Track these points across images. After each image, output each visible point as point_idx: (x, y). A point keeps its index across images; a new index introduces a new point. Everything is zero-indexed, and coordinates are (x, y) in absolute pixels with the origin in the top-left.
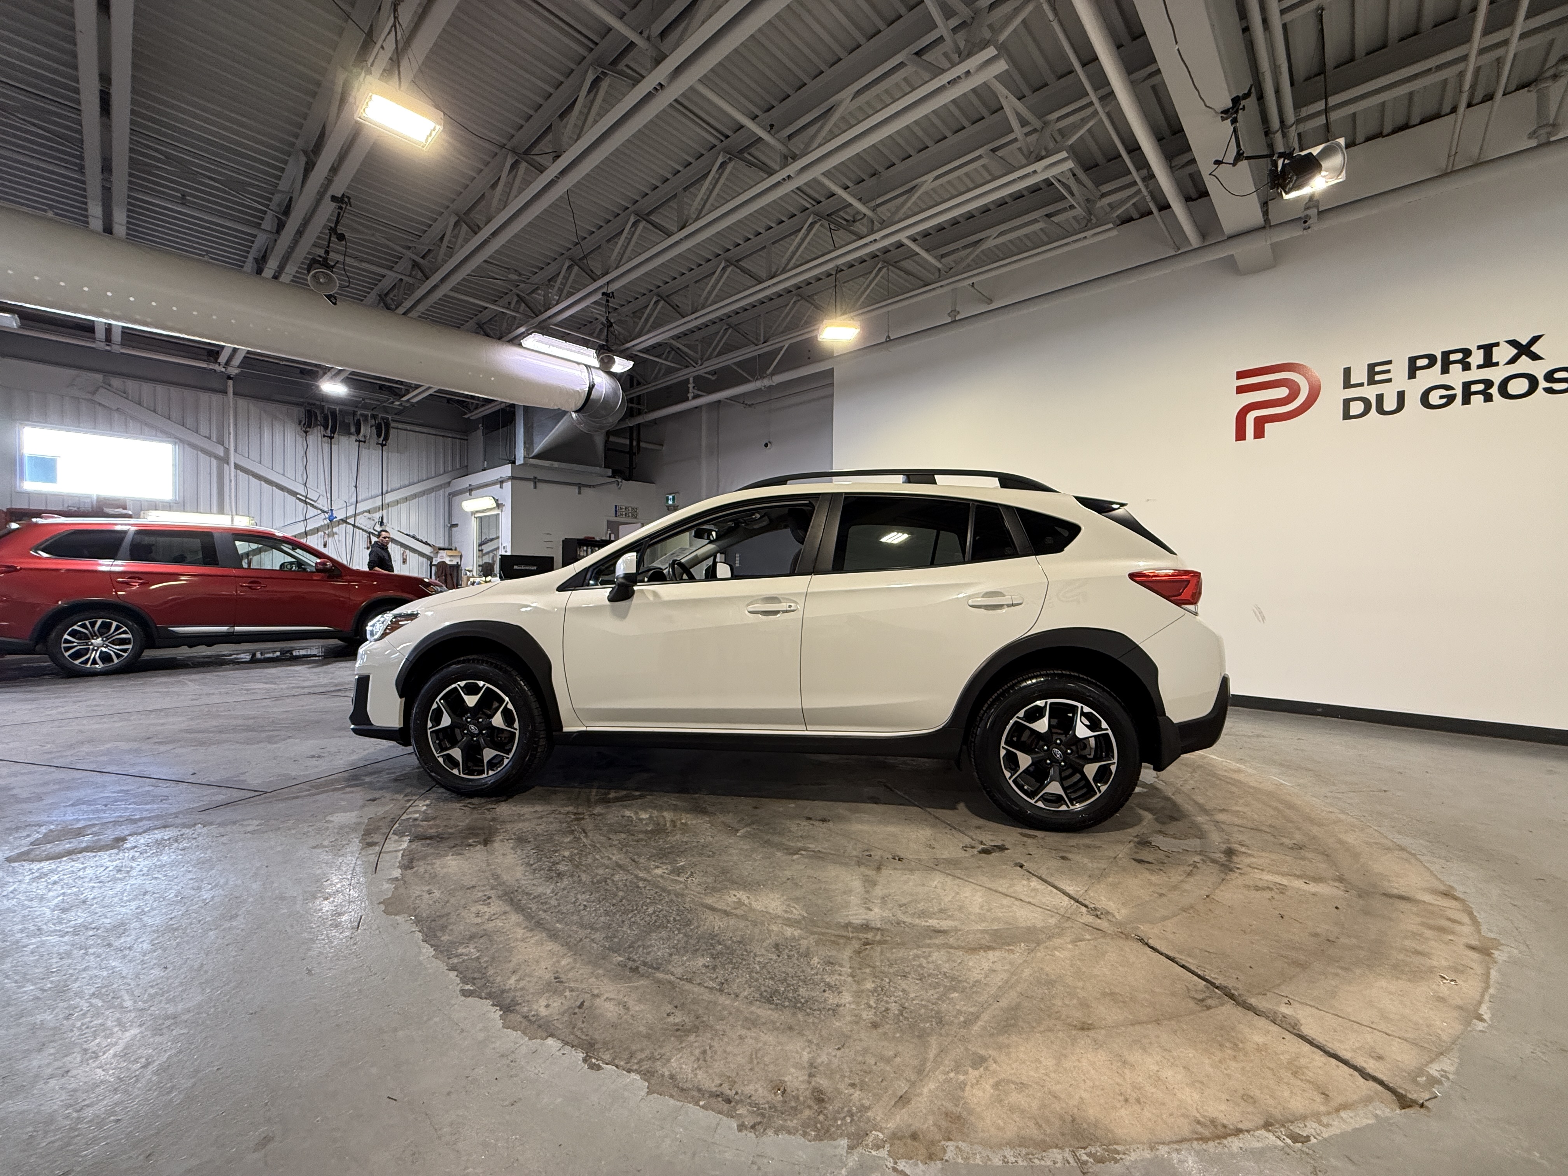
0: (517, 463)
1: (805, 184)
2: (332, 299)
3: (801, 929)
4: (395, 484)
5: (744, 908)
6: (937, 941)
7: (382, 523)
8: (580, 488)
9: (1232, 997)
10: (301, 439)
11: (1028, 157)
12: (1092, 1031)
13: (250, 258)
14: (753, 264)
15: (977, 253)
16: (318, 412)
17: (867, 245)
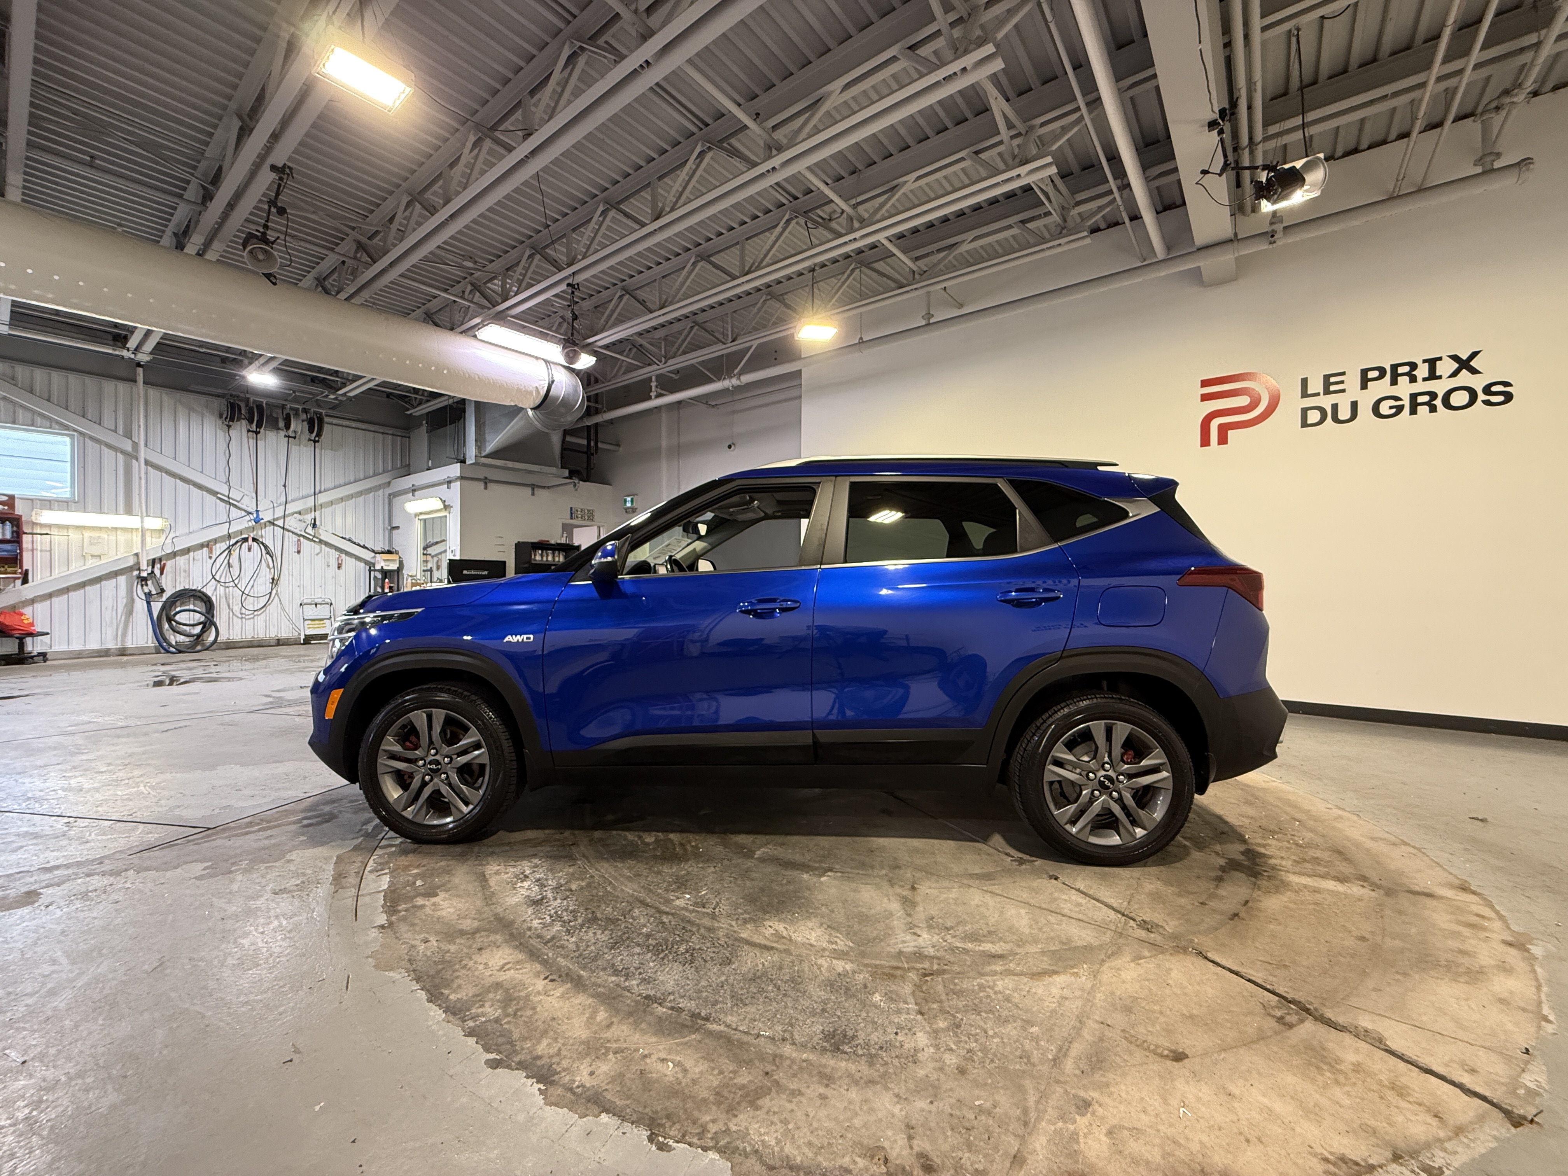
0: (468, 462)
1: (785, 180)
2: (272, 279)
3: (852, 962)
4: (328, 483)
5: (784, 940)
6: (998, 968)
7: (314, 526)
8: (533, 489)
10: (222, 433)
11: (1010, 162)
12: (1186, 1061)
13: (169, 232)
14: (725, 259)
15: (951, 257)
16: (243, 405)
17: (845, 243)
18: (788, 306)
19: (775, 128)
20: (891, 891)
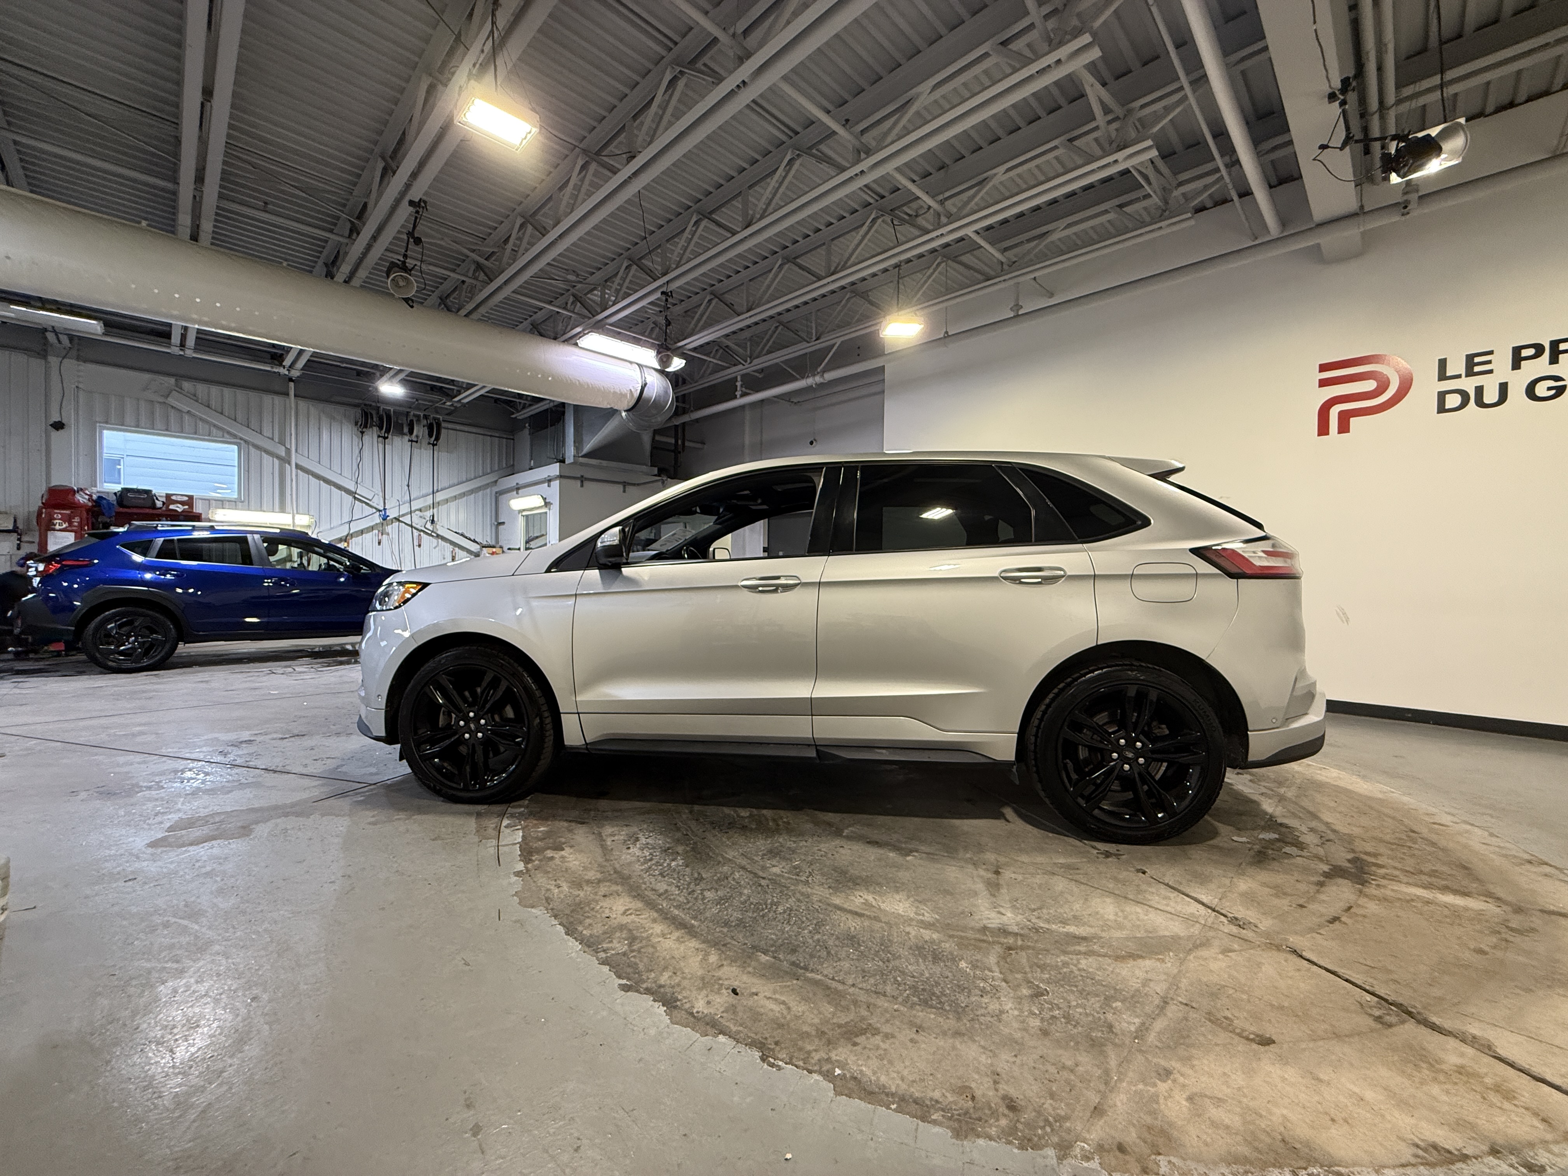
0: (567, 462)
1: (873, 181)
2: (410, 302)
3: (938, 932)
4: (444, 483)
5: (875, 910)
6: (1082, 948)
7: (433, 522)
8: (625, 487)
9: (1410, 1014)
10: (357, 440)
11: (1106, 146)
12: (1272, 1046)
13: (320, 262)
14: (811, 261)
15: (1041, 247)
16: (374, 412)
17: (932, 239)
18: (872, 303)
19: (863, 132)
20: (975, 872)
